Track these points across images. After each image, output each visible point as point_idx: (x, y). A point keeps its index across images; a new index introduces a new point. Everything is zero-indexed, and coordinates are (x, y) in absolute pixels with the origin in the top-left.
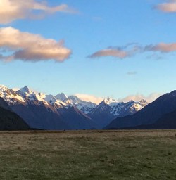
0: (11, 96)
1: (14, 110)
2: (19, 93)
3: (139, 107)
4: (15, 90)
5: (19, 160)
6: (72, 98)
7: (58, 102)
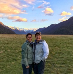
0: (12, 28)
1: (13, 31)
2: (14, 27)
3: (35, 31)
4: (13, 27)
5: (16, 40)
6: (23, 29)
7: (21, 29)
